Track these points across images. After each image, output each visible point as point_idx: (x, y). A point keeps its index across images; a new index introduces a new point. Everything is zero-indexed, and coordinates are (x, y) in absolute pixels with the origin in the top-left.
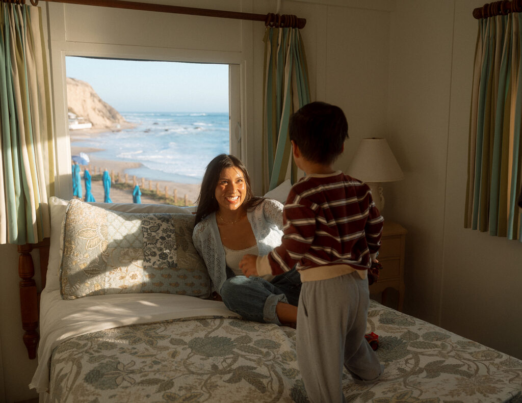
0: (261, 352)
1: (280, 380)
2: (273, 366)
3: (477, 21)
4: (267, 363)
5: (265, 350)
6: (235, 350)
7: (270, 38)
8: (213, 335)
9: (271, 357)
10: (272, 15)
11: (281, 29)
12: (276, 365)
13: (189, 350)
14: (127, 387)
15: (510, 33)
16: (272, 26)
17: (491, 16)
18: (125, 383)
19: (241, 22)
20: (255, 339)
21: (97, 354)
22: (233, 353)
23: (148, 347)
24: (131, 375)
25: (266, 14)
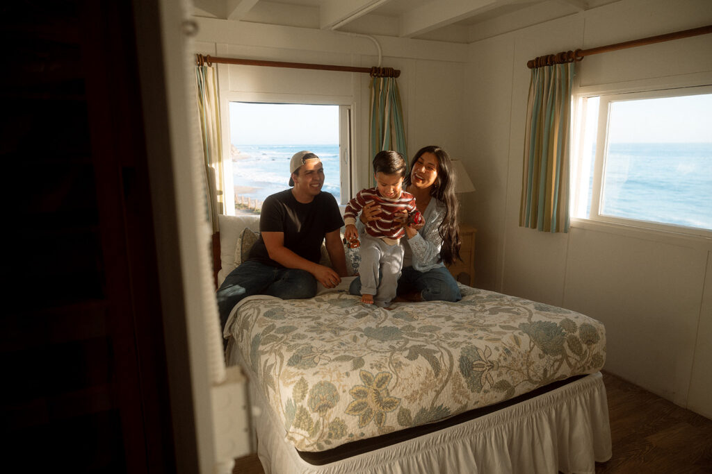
0: (426, 336)
1: (449, 352)
2: (438, 344)
3: (530, 70)
4: (434, 342)
5: (429, 334)
6: (404, 336)
7: (374, 86)
8: (382, 325)
9: (435, 338)
10: (375, 68)
11: (382, 79)
12: (440, 342)
13: (366, 338)
14: (325, 364)
15: (554, 79)
16: (375, 76)
17: (541, 66)
18: (322, 362)
19: (352, 74)
20: (417, 327)
21: (292, 343)
22: (402, 338)
23: (333, 335)
24: (324, 354)
25: (371, 67)
